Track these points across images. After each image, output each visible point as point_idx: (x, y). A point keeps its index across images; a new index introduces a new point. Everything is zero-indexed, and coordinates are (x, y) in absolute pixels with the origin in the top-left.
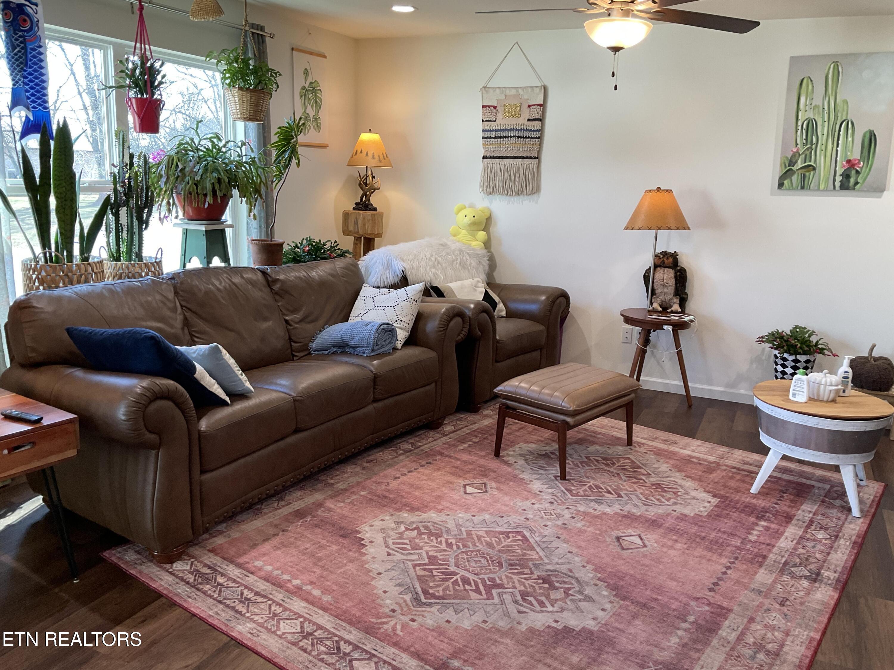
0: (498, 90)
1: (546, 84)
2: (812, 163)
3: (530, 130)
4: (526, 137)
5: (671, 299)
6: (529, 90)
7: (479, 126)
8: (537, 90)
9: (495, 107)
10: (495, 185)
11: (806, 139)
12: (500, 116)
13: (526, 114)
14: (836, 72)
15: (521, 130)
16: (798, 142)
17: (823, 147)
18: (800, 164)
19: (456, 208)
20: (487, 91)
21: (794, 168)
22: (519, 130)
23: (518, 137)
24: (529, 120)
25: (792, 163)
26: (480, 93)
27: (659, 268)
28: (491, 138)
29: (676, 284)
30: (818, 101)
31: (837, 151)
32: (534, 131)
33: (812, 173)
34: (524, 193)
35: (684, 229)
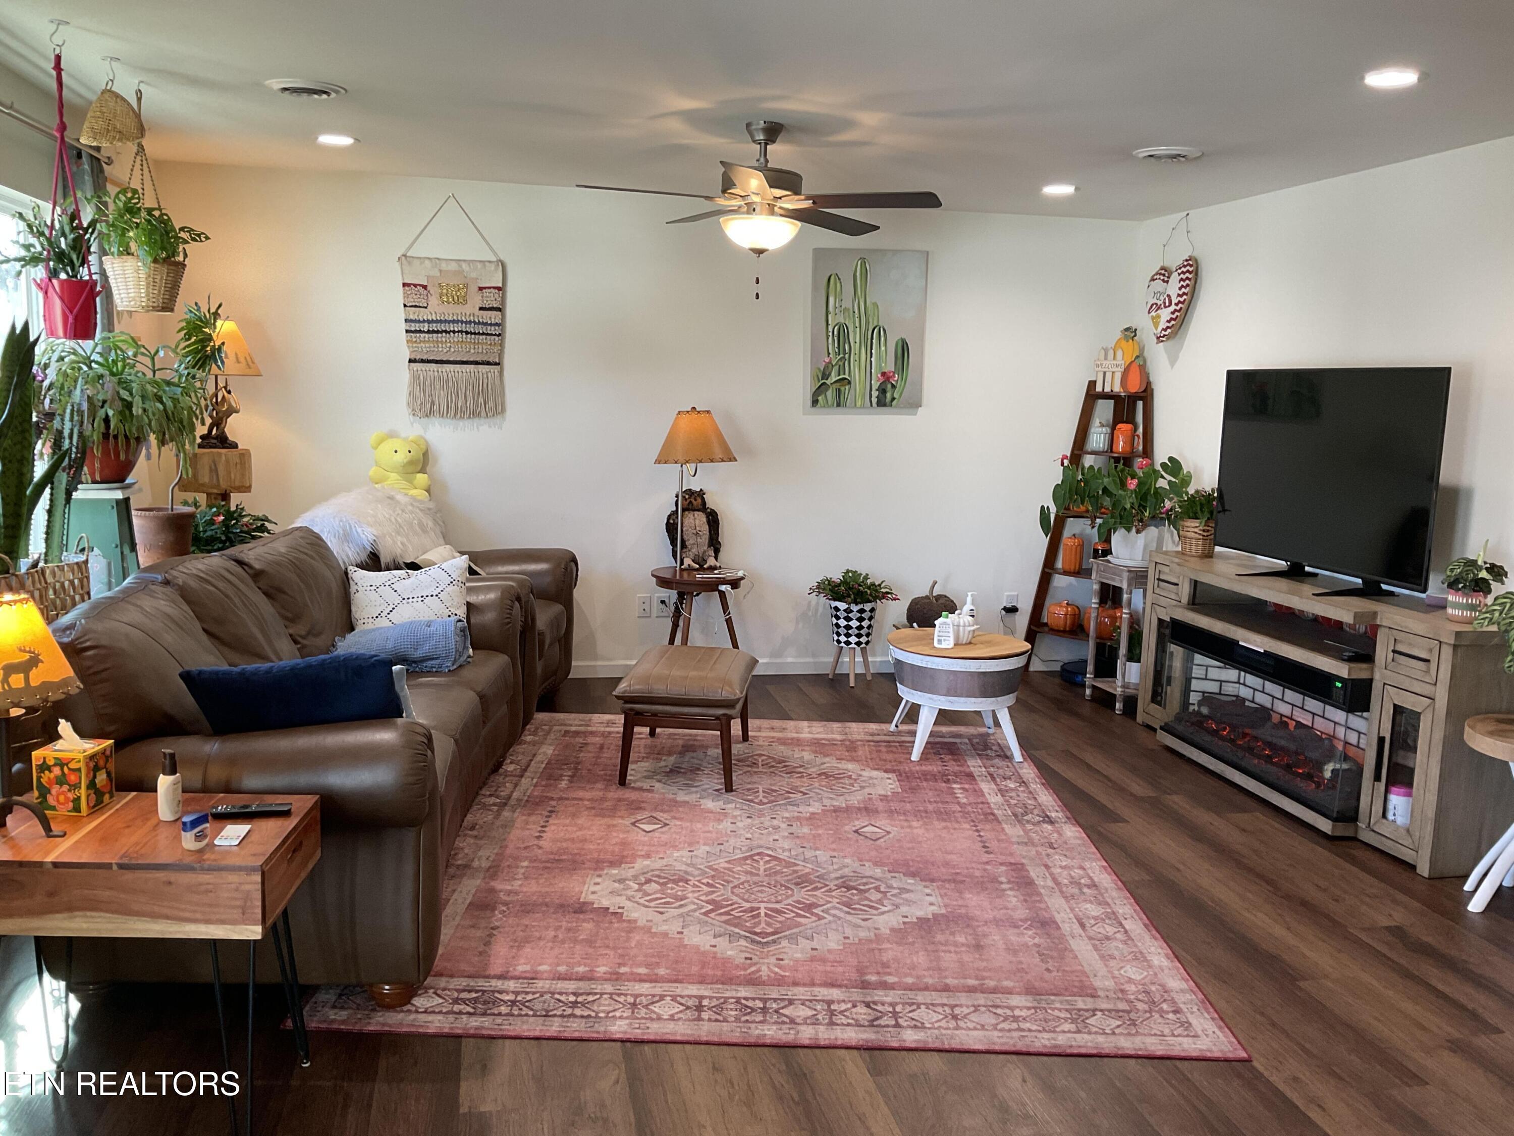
0: (427, 262)
1: (502, 258)
2: (846, 376)
3: (486, 324)
4: (479, 334)
5: (704, 552)
6: (479, 266)
7: (401, 314)
8: (493, 267)
9: (425, 287)
10: (433, 403)
11: (839, 348)
12: (434, 301)
13: (476, 301)
14: (864, 271)
15: (470, 322)
16: (830, 351)
17: (857, 356)
18: (834, 378)
19: (373, 438)
20: (409, 263)
21: (828, 382)
22: (466, 323)
23: (467, 333)
24: (481, 309)
25: (825, 376)
26: (397, 265)
27: (687, 513)
28: (420, 331)
29: (710, 532)
30: (847, 303)
31: (871, 362)
32: (491, 325)
33: (847, 387)
34: (483, 414)
35: (730, 460)
